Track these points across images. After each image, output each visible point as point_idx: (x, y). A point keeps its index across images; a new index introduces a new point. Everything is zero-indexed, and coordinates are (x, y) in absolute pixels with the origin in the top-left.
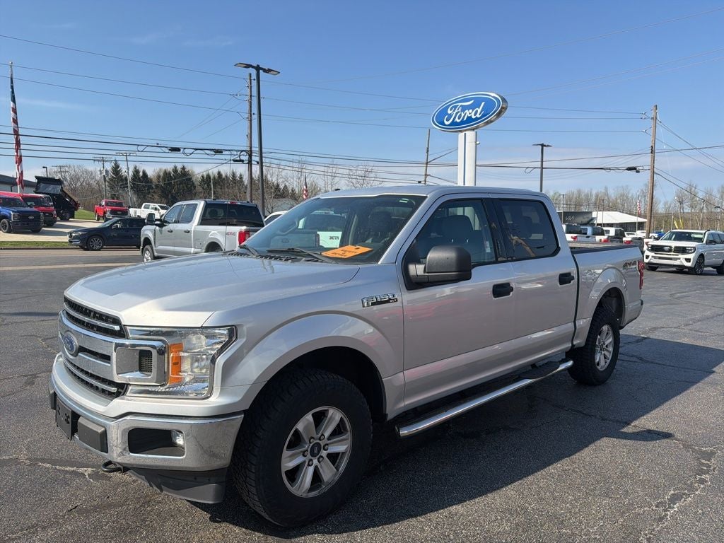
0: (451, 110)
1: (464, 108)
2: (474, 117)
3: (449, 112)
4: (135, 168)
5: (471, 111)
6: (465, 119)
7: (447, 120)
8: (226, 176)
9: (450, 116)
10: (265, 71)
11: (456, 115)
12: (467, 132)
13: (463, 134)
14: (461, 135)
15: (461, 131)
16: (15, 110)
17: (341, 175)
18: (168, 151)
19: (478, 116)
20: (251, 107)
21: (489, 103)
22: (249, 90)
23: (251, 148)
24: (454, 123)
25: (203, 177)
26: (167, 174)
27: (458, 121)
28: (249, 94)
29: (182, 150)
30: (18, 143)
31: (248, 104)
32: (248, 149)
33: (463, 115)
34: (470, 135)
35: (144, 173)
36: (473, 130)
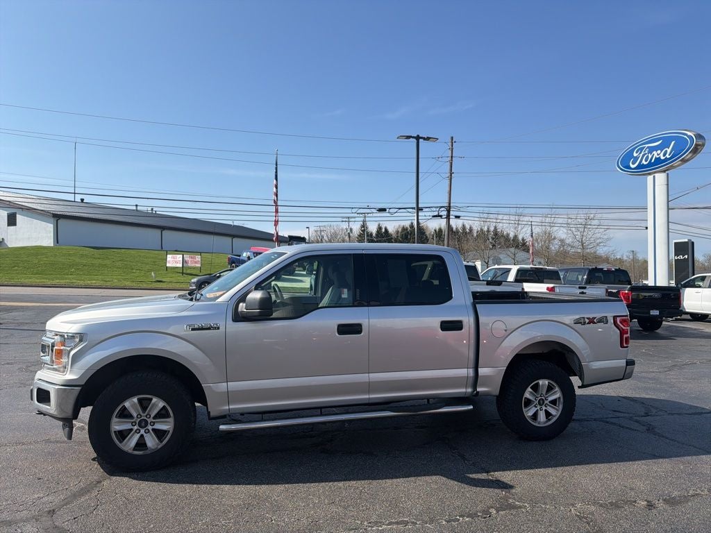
0: (637, 153)
1: (651, 150)
2: (662, 158)
3: (635, 155)
4: (379, 225)
5: (659, 152)
6: (653, 161)
7: (633, 164)
8: (457, 229)
9: (636, 158)
10: (424, 139)
11: (643, 158)
12: (656, 175)
13: (652, 176)
14: (650, 178)
15: (650, 174)
16: (276, 187)
17: (559, 225)
18: (376, 211)
19: (668, 156)
20: (451, 167)
21: (680, 142)
22: (450, 152)
23: (450, 203)
24: (640, 166)
25: (435, 231)
26: (404, 229)
27: (645, 163)
28: (450, 155)
29: (388, 210)
30: (277, 211)
31: (449, 164)
32: (447, 205)
33: (650, 157)
34: (661, 178)
35: (386, 229)
36: (664, 171)
